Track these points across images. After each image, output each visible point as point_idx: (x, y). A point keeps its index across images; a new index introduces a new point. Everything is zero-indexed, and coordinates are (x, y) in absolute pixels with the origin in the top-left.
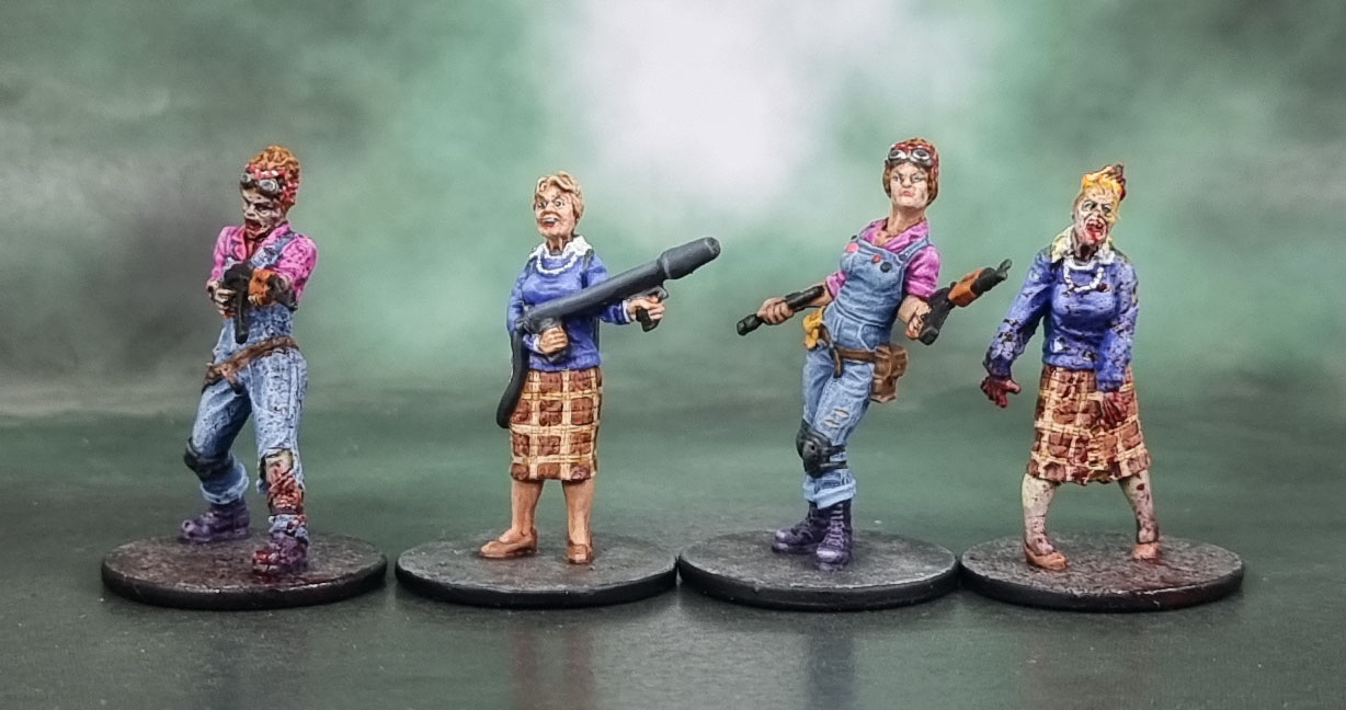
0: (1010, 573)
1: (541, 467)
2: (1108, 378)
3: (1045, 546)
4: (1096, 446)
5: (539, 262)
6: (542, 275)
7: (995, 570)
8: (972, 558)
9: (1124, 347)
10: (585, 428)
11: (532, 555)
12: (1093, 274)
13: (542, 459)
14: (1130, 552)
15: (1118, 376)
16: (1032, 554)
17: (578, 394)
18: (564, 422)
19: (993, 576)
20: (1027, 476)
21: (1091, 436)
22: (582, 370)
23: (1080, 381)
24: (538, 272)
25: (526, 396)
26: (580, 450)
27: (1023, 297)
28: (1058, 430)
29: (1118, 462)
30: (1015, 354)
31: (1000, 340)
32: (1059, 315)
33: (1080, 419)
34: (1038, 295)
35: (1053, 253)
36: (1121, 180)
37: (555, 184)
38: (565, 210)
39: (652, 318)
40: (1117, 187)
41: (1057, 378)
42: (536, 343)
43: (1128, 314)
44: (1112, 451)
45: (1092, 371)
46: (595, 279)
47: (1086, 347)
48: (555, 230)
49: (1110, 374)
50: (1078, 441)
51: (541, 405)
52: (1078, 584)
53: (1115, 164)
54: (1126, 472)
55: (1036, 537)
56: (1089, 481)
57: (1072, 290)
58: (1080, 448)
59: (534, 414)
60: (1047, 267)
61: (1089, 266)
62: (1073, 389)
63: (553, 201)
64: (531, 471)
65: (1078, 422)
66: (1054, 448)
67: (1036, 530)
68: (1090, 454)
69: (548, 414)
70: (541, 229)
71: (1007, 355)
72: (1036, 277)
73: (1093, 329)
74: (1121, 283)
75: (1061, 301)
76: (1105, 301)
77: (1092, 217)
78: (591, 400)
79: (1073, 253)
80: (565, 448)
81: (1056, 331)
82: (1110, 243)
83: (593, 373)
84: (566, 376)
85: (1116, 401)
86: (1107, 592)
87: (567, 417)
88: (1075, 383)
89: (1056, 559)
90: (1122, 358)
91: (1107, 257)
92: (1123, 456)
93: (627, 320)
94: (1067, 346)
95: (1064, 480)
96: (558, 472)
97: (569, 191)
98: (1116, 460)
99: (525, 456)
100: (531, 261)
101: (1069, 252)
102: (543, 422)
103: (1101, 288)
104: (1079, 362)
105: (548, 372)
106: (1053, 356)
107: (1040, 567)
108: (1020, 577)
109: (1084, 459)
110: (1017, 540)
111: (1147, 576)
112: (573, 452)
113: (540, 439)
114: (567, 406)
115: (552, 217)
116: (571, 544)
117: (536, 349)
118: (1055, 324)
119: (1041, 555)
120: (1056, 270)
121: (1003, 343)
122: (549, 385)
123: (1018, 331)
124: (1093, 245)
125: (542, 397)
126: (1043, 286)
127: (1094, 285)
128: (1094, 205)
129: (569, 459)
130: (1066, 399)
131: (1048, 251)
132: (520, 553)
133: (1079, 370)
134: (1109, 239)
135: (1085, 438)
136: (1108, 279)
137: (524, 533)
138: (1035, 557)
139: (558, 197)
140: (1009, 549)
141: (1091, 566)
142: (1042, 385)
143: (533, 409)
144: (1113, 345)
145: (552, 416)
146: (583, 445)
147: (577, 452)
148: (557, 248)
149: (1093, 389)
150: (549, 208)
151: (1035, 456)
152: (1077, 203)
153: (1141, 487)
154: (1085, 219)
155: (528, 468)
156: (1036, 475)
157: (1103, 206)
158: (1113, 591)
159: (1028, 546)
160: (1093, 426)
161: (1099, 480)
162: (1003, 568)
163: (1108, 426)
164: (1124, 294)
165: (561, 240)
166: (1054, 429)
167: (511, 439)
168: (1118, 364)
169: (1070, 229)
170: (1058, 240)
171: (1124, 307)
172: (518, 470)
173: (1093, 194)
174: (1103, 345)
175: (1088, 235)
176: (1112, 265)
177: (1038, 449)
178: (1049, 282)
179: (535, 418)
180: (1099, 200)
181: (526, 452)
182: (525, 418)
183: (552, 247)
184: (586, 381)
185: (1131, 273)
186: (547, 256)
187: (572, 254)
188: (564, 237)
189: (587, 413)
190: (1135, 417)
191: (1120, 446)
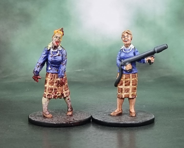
0: (40, 119)
1: (125, 95)
2: (61, 75)
3: (47, 113)
4: (58, 90)
5: (123, 50)
6: (125, 53)
7: (36, 118)
8: (31, 116)
9: (64, 68)
10: (135, 86)
11: (122, 115)
12: (57, 52)
13: (125, 94)
14: (66, 114)
15: (63, 75)
16: (45, 115)
17: (134, 79)
18: (130, 85)
19: (36, 120)
20: (43, 97)
21: (57, 88)
22: (134, 74)
23: (54, 76)
24: (123, 52)
25: (122, 80)
26: (134, 91)
27: (42, 58)
28: (50, 87)
29: (63, 94)
30: (40, 70)
31: (37, 67)
32: (50, 61)
33: (55, 84)
34: (45, 57)
35: (48, 48)
36: (63, 32)
37: (127, 33)
38: (129, 38)
39: (152, 62)
40: (62, 33)
41: (50, 75)
42: (125, 68)
43: (65, 61)
44: (62, 91)
45: (57, 74)
46: (137, 53)
47: (56, 68)
48: (127, 43)
49: (61, 74)
50: (54, 89)
51: (125, 82)
52: (55, 121)
53: (61, 28)
54: (65, 96)
55: (45, 111)
56: (57, 98)
57: (52, 56)
58: (55, 91)
59: (123, 84)
60: (47, 51)
61: (56, 51)
62: (53, 78)
63: (127, 36)
64: (123, 96)
65: (54, 85)
66: (49, 91)
67: (45, 109)
68: (57, 92)
69: (127, 83)
70: (124, 43)
71: (38, 71)
72: (44, 53)
73: (57, 64)
74: (63, 54)
75: (50, 58)
76: (59, 58)
77: (56, 40)
78: (136, 80)
79: (52, 48)
80: (130, 91)
81: (49, 65)
82: (61, 45)
83: (137, 74)
84: (131, 75)
85: (63, 80)
86: (61, 123)
87: (131, 84)
88: (53, 76)
89: (50, 116)
90: (64, 71)
91: (60, 48)
92: (64, 92)
93: (146, 62)
94: (52, 68)
95: (51, 98)
96: (129, 96)
97: (130, 34)
98: (63, 93)
99: (121, 93)
100: (121, 49)
101: (52, 47)
102: (126, 85)
103: (59, 55)
104: (54, 72)
105: (127, 74)
106: (48, 71)
107: (46, 118)
108: (42, 120)
109: (56, 93)
110: (41, 112)
111: (70, 119)
112: (132, 92)
113: (125, 89)
114: (131, 82)
115: (126, 40)
116: (131, 112)
117: (125, 69)
118: (49, 63)
119: (47, 115)
120: (49, 51)
121: (37, 68)
122: (127, 77)
123: (41, 65)
124: (57, 46)
125: (125, 80)
126: (46, 55)
127: (57, 55)
128: (57, 37)
129: (131, 93)
130: (52, 80)
131: (47, 47)
132: (119, 115)
133: (54, 74)
134: (60, 44)
135: (56, 89)
136: (60, 53)
137: (120, 110)
138: (45, 116)
139: (128, 35)
140: (39, 114)
141: (58, 117)
142: (46, 77)
143: (123, 82)
144: (62, 68)
145: (128, 84)
146: (134, 90)
147: (133, 92)
148: (127, 47)
149: (57, 78)
150: (126, 38)
151: (45, 93)
152: (53, 36)
153: (68, 99)
154: (55, 40)
155: (122, 96)
156: (45, 97)
157: (59, 37)
158: (63, 122)
159: (44, 113)
160: (58, 86)
161: (59, 98)
162: (38, 118)
163: (61, 86)
164: (64, 56)
165: (128, 45)
166: (49, 87)
167: (118, 89)
168: (63, 72)
169: (52, 42)
170: (49, 45)
171: (64, 60)
172: (119, 96)
173: (57, 35)
174: (59, 68)
175: (56, 44)
176: (61, 50)
177: (46, 91)
178: (47, 54)
179: (124, 84)
180: (58, 36)
181: (122, 92)
182: (122, 84)
183: (126, 46)
184: (135, 76)
185: (65, 52)
186: (125, 48)
187: (131, 48)
188: (129, 44)
189: (135, 83)
190: (67, 84)
191: (64, 90)
